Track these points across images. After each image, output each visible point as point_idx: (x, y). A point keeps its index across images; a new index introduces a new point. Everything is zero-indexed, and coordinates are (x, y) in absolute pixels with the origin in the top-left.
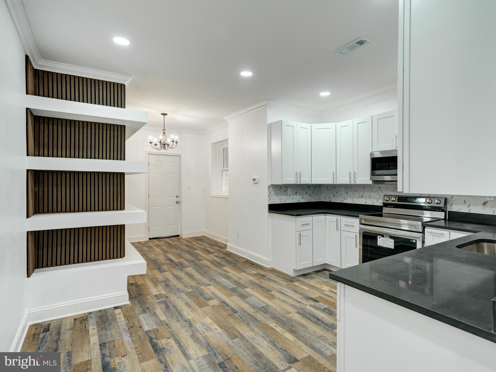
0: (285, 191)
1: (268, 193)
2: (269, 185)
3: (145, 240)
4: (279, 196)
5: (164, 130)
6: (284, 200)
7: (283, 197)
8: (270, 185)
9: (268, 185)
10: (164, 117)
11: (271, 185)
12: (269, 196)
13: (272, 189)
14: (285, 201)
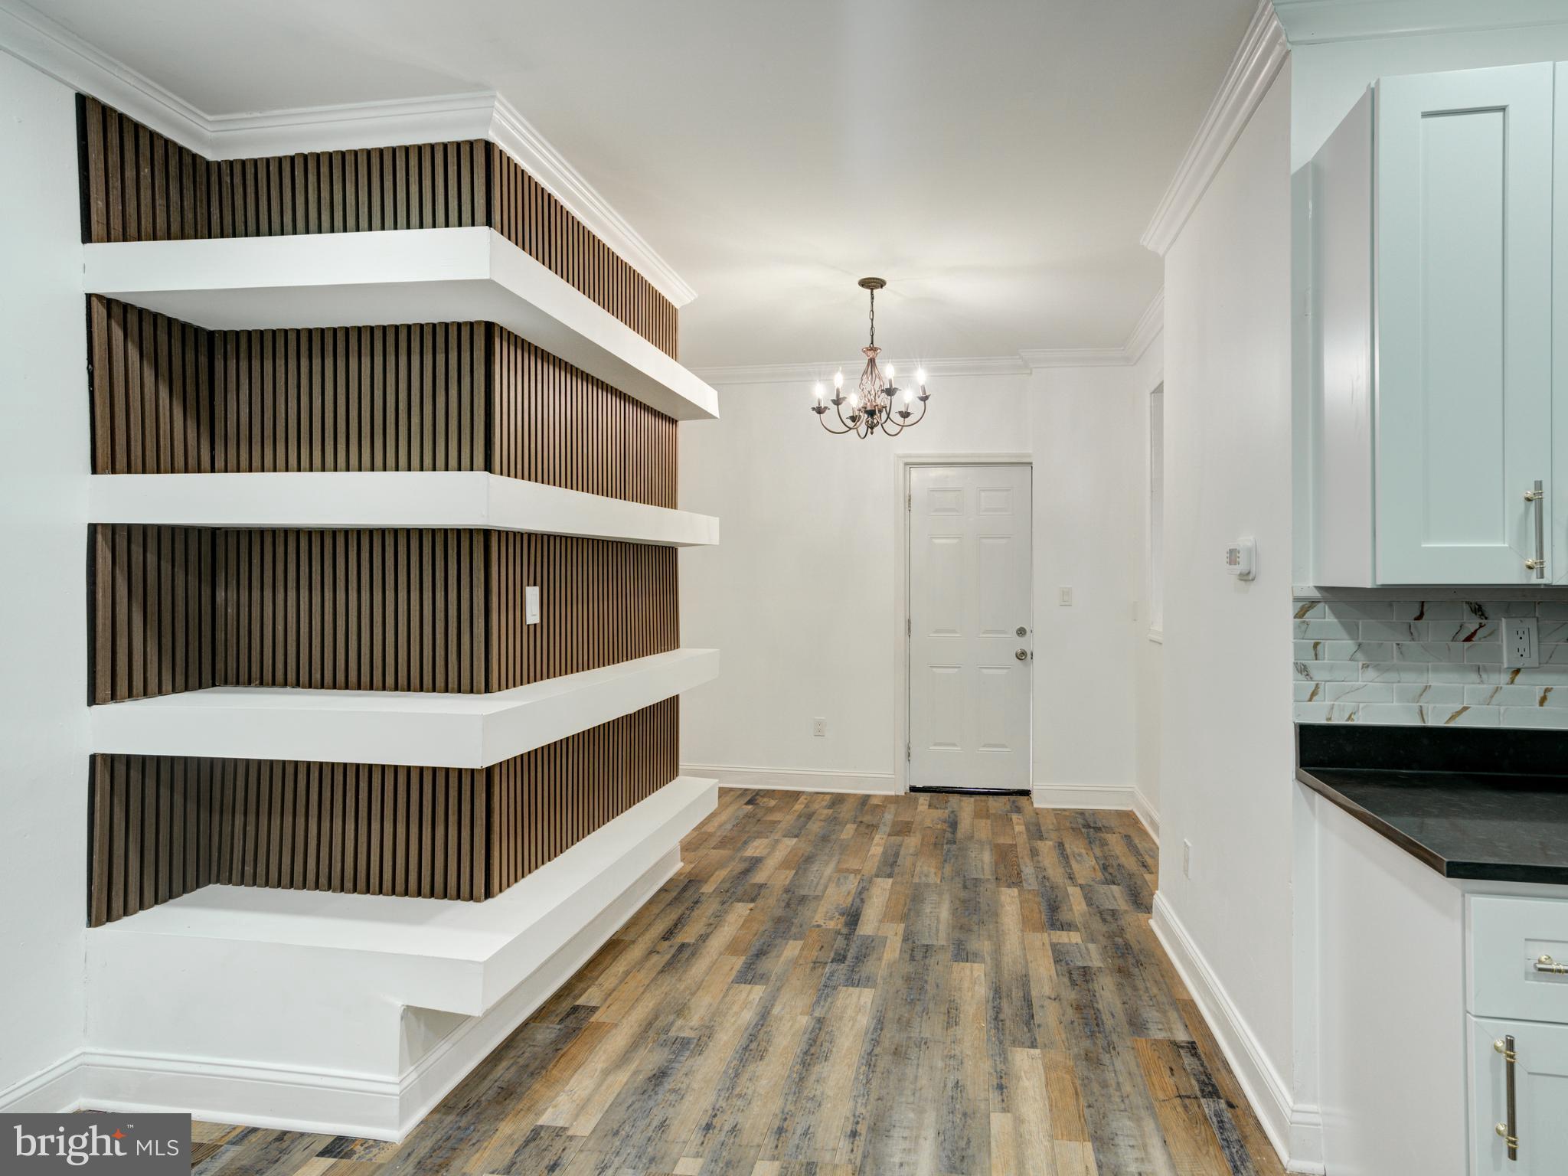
0: (1468, 639)
1: (1297, 648)
2: (1307, 587)
3: (892, 793)
4: (1398, 669)
5: (872, 348)
6: (1460, 707)
7: (1438, 681)
8: (1316, 594)
9: (1299, 594)
10: (872, 294)
11: (1319, 588)
12: (1302, 670)
13: (1331, 619)
14: (1465, 709)
